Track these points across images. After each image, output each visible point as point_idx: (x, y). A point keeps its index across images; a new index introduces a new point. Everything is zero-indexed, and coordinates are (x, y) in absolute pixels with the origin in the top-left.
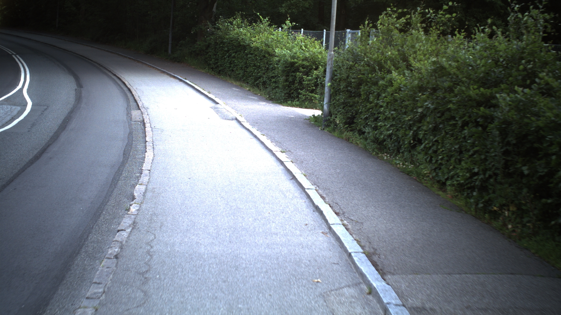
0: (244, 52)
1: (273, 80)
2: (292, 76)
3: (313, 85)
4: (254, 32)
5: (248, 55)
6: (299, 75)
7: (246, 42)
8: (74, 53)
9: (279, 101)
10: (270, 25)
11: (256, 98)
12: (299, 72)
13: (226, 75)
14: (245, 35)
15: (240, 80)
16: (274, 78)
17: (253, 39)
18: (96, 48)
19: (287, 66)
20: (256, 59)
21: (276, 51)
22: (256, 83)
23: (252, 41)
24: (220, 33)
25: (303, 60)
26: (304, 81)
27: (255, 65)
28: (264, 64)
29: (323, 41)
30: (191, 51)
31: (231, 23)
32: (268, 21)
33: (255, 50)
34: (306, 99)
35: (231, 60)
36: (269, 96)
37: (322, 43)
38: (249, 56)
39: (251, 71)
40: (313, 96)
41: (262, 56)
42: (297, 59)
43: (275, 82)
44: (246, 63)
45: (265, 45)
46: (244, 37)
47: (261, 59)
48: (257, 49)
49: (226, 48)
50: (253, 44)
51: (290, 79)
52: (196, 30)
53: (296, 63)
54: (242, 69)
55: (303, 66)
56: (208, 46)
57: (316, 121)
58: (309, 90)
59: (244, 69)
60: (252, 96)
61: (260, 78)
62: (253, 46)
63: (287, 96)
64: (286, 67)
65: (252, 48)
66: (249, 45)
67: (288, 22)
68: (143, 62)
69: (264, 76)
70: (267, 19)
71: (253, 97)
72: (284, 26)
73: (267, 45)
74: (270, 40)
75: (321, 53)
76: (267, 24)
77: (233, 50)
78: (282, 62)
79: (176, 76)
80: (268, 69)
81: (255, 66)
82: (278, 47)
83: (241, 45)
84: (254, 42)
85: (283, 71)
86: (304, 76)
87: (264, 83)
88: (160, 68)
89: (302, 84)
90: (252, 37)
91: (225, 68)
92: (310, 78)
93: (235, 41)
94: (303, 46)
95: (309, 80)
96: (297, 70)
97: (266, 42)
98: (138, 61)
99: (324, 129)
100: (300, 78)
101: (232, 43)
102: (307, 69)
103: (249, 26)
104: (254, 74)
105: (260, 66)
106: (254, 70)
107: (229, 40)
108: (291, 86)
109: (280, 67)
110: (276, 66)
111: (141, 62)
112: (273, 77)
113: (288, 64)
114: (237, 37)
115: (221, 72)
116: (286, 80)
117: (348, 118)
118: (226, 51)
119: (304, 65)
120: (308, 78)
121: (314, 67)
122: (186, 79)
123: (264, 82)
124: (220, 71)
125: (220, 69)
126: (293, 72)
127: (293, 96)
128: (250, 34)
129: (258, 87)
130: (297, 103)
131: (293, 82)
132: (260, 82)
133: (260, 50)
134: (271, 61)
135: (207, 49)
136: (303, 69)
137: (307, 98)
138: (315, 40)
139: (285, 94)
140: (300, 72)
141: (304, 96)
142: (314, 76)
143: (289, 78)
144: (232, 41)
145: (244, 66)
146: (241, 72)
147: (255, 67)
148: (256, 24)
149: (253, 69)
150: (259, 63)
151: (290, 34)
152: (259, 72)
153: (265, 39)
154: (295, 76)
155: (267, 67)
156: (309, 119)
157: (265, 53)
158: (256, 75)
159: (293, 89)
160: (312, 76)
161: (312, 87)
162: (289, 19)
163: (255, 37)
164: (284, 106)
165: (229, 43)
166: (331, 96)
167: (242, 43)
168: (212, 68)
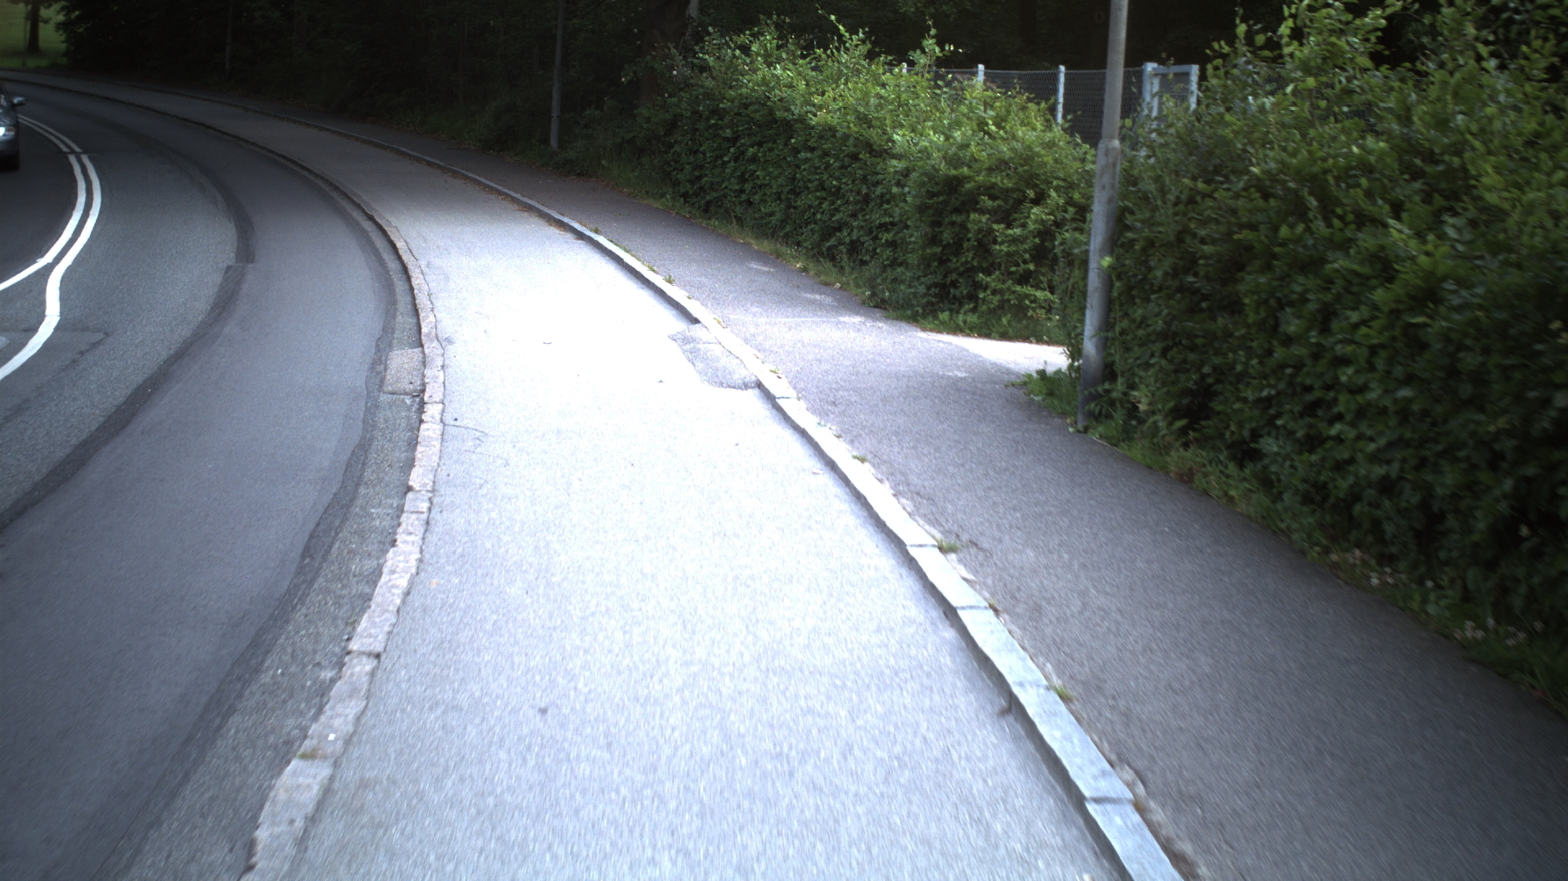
0: (786, 144)
1: (886, 237)
2: (953, 224)
3: (1027, 256)
4: (820, 78)
5: (799, 152)
6: (980, 221)
7: (792, 107)
8: (263, 148)
9: (909, 313)
10: (871, 56)
11: (828, 300)
12: (975, 210)
13: (726, 216)
14: (791, 86)
15: (773, 235)
16: (887, 230)
17: (817, 100)
18: (334, 132)
19: (936, 189)
20: (828, 165)
21: (896, 137)
22: (828, 244)
23: (814, 105)
24: (710, 83)
25: (990, 170)
26: (995, 242)
27: (822, 187)
28: (853, 181)
29: (1056, 103)
30: (619, 140)
31: (745, 49)
32: (863, 41)
33: (821, 137)
34: (1002, 306)
35: (743, 168)
36: (873, 294)
37: (1052, 110)
38: (802, 155)
39: (810, 207)
40: (1027, 296)
41: (847, 156)
42: (970, 167)
43: (892, 244)
44: (794, 179)
45: (858, 118)
46: (786, 93)
47: (842, 167)
48: (829, 134)
49: (728, 131)
50: (815, 115)
51: (947, 236)
52: (635, 73)
53: (968, 178)
54: (780, 199)
55: (991, 191)
56: (672, 125)
57: (1051, 394)
58: (1013, 273)
59: (788, 199)
60: (812, 291)
61: (839, 229)
62: (818, 124)
63: (935, 296)
64: (931, 195)
65: (813, 128)
66: (802, 120)
67: (931, 41)
68: (470, 175)
69: (855, 224)
70: (861, 35)
71: (818, 297)
72: (916, 55)
73: (864, 120)
74: (872, 100)
75: (1050, 145)
76: (864, 49)
77: (749, 135)
78: (914, 175)
79: (566, 220)
80: (867, 199)
81: (824, 189)
82: (902, 126)
83: (775, 121)
84: (820, 108)
85: (922, 209)
86: (995, 227)
87: (854, 247)
88: (518, 196)
89: (988, 251)
90: (811, 94)
91: (725, 196)
92: (1018, 231)
93: (756, 107)
94: (990, 122)
95: (1014, 240)
96: (970, 203)
97: (862, 110)
98: (455, 174)
99: (1086, 430)
100: (980, 231)
101: (747, 115)
102: (1006, 201)
103: (803, 57)
104: (819, 216)
105: (839, 189)
106: (821, 203)
107: (736, 103)
108: (948, 260)
109: (911, 195)
110: (895, 190)
111: (463, 174)
112: (884, 227)
113: (937, 184)
114: (764, 92)
115: (713, 209)
116: (934, 240)
117: (1186, 392)
118: (726, 139)
119: (993, 186)
120: (1010, 232)
121: (1031, 194)
122: (597, 231)
123: (852, 242)
124: (708, 204)
125: (708, 198)
126: (957, 211)
127: (954, 297)
128: (807, 85)
129: (833, 259)
130: (972, 319)
131: (957, 247)
132: (840, 244)
133: (838, 135)
134: (877, 174)
135: (668, 133)
136: (990, 203)
137: (1009, 300)
138: (1029, 100)
139: (928, 288)
140: (982, 212)
141: (994, 292)
142: (1031, 226)
143: (941, 232)
144: (746, 106)
145: (786, 190)
146: (778, 208)
147: (824, 194)
148: (825, 52)
149: (818, 198)
150: (838, 179)
151: (940, 83)
152: (837, 210)
153: (857, 100)
154: (963, 226)
155: (864, 191)
156: (1025, 384)
157: (855, 146)
158: (825, 218)
159: (956, 269)
160: (1024, 226)
161: (1025, 262)
162: (933, 32)
163: (823, 94)
164: (924, 329)
165: (735, 114)
166: (1109, 304)
167: (779, 114)
168: (685, 196)
